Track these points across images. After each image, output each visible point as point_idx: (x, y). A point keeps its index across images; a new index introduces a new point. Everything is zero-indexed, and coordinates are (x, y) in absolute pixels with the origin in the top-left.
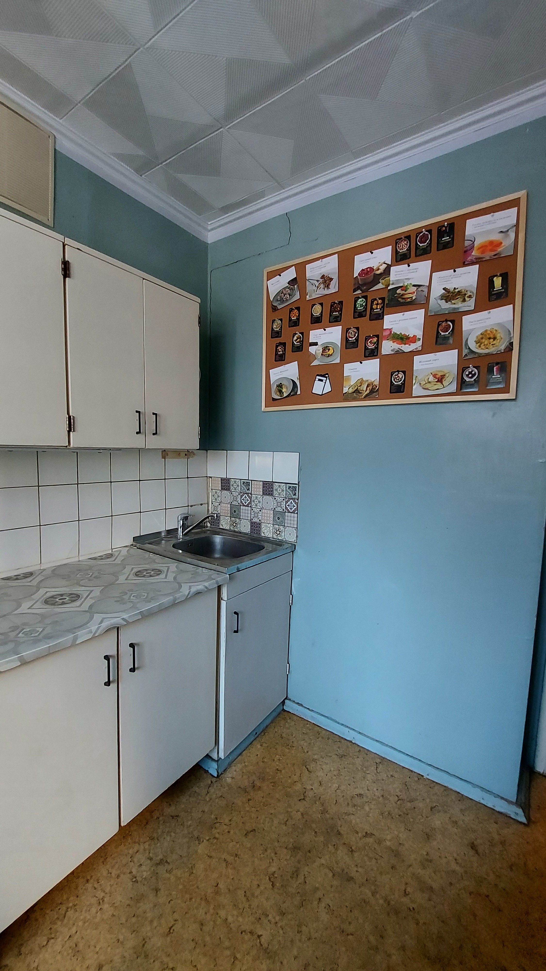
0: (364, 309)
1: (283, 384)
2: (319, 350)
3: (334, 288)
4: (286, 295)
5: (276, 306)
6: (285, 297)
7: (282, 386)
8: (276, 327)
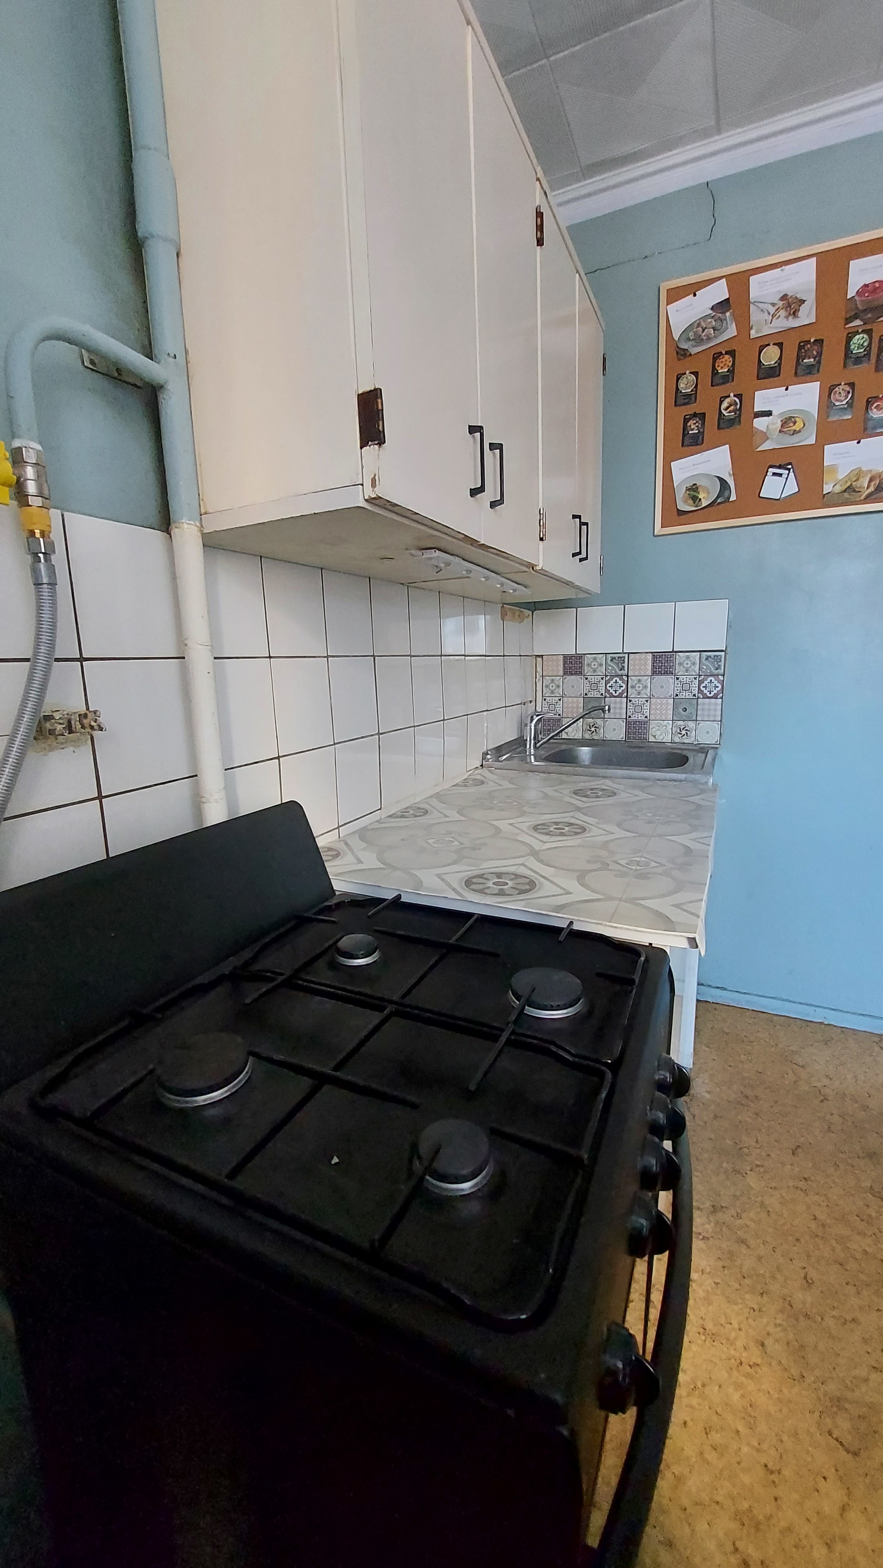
0: (866, 352)
1: (699, 486)
2: (775, 424)
3: (807, 315)
4: (706, 330)
5: (687, 349)
6: (704, 334)
7: (697, 488)
8: (686, 385)
